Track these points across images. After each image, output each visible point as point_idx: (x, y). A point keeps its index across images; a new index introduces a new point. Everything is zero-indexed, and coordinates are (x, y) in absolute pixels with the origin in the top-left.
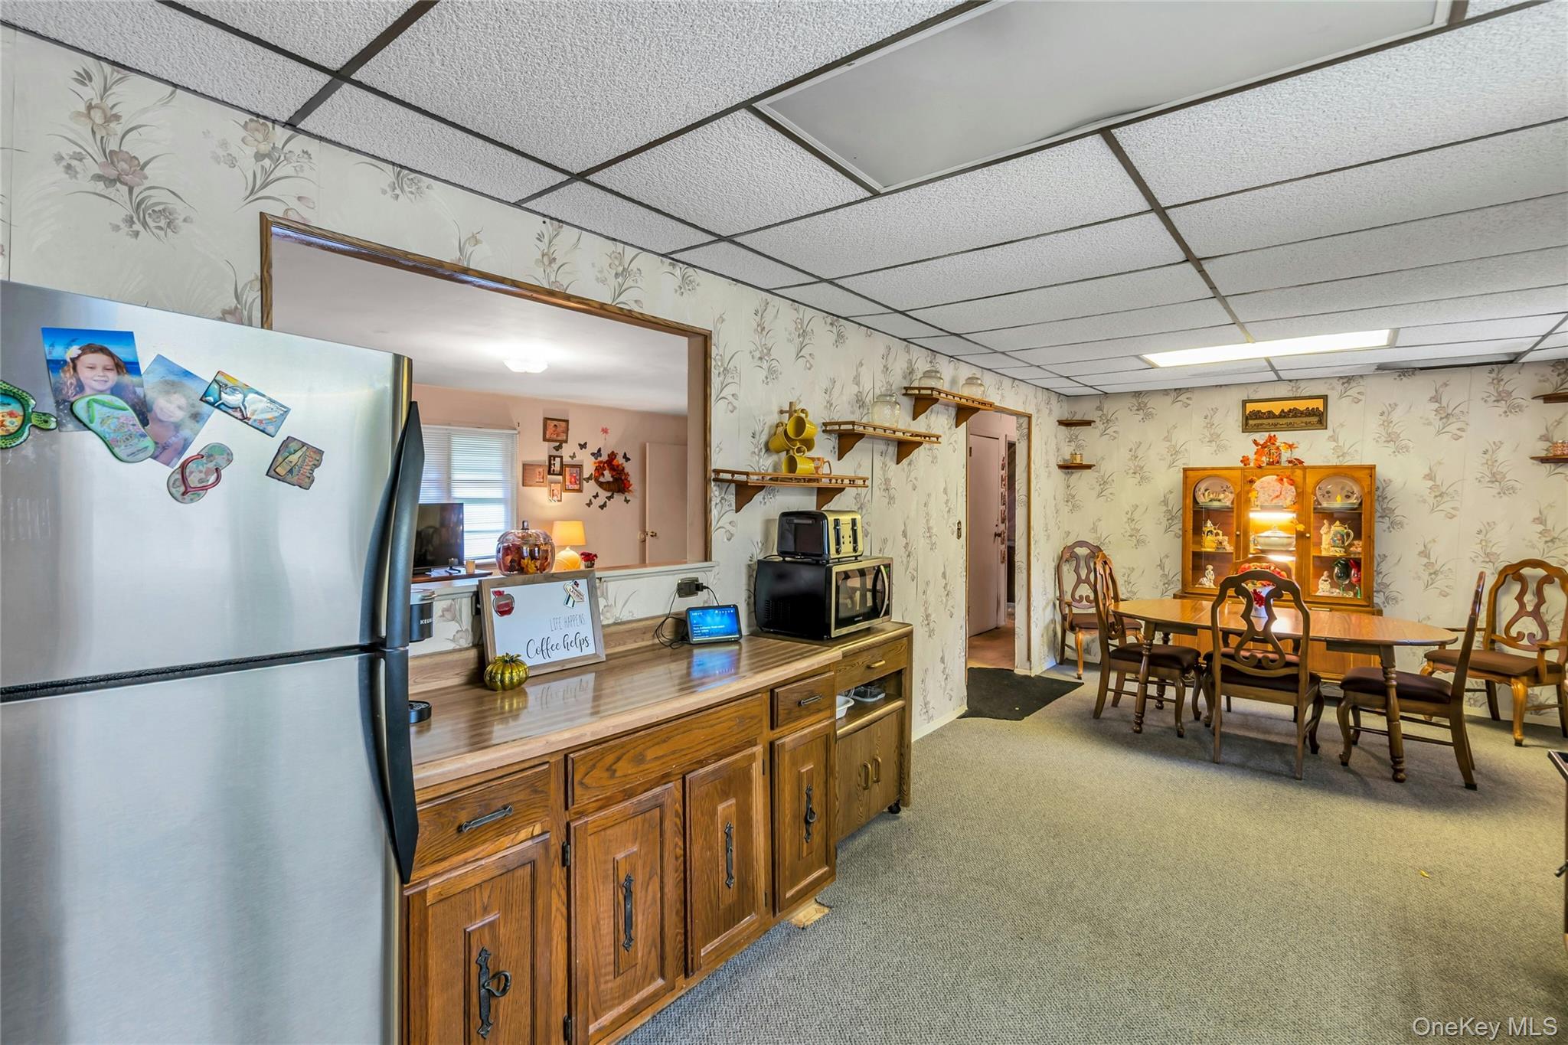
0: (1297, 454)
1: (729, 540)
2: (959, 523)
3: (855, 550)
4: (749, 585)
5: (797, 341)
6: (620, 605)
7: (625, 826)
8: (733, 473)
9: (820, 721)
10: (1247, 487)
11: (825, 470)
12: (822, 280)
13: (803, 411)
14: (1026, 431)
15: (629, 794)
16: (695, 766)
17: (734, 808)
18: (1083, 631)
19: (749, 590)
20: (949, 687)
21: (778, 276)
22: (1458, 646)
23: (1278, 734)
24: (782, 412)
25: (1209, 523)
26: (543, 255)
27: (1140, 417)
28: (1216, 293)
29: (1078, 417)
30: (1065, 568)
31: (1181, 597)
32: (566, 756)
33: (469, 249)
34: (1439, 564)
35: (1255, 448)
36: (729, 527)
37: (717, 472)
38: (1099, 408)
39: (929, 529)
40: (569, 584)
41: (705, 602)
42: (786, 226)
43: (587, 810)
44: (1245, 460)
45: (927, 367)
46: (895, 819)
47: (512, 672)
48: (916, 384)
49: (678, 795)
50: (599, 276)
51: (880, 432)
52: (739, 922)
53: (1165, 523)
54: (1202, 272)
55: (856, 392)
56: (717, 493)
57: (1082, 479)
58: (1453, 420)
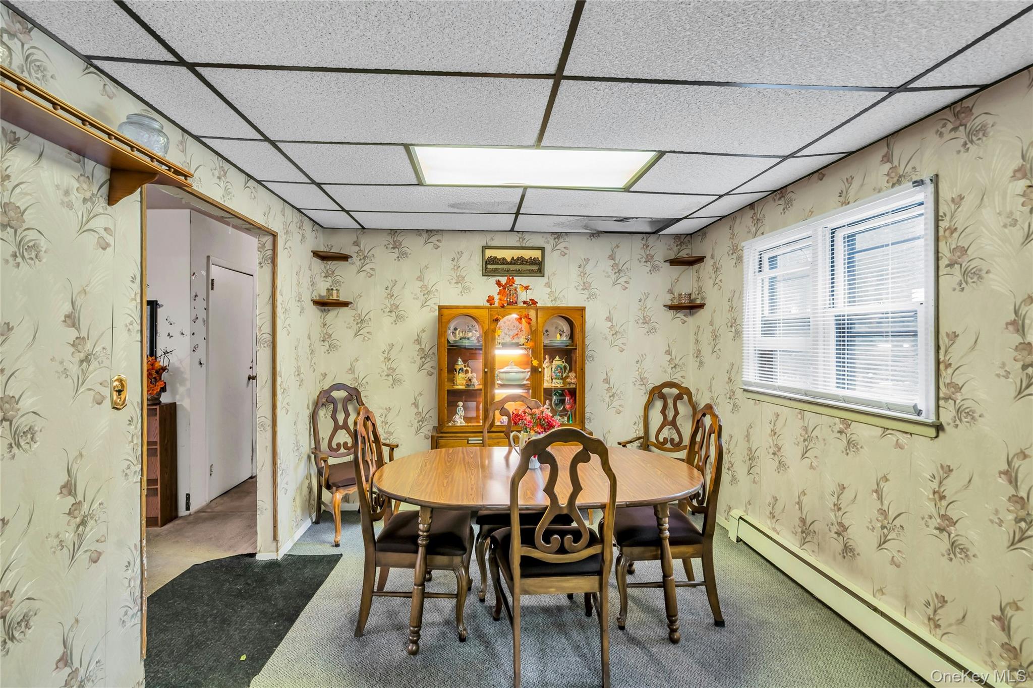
0: (531, 296)
10: (493, 325)
14: (270, 253)
18: (341, 488)
25: (460, 361)
27: (396, 256)
29: (334, 251)
30: (322, 413)
31: (437, 437)
34: (615, 388)
35: (497, 289)
38: (356, 244)
44: (490, 300)
53: (419, 361)
57: (339, 319)
58: (622, 274)
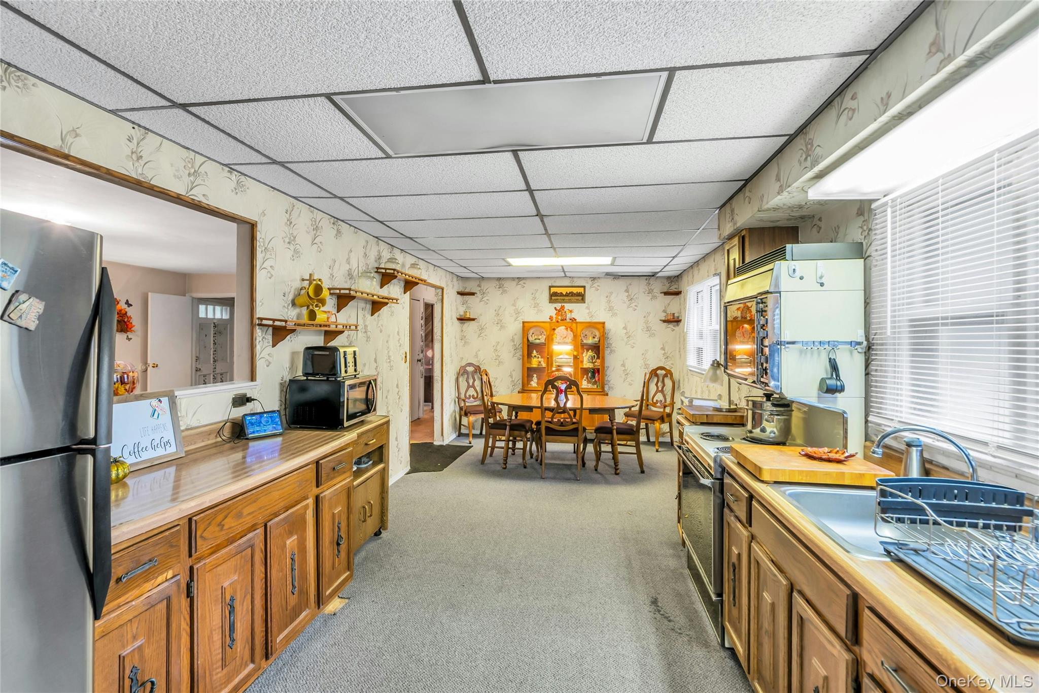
0: (574, 315)
1: (268, 366)
2: (406, 353)
3: (355, 370)
4: (281, 397)
5: (313, 233)
6: (190, 416)
7: (229, 563)
8: (274, 320)
9: (344, 479)
10: (552, 332)
11: (333, 319)
12: (335, 197)
13: (320, 280)
14: (441, 297)
15: (231, 541)
16: (270, 517)
17: (296, 542)
18: (472, 415)
19: (281, 401)
20: (400, 456)
21: (306, 189)
22: (637, 408)
23: (567, 460)
24: (303, 280)
25: (535, 352)
26: (132, 153)
27: (500, 292)
28: (547, 233)
29: (467, 291)
30: (461, 379)
31: (522, 392)
32: (190, 520)
33: (69, 139)
34: (629, 370)
35: (555, 312)
36: (267, 357)
37: (261, 319)
38: (479, 286)
39: (389, 357)
40: (154, 402)
41: (252, 410)
42: (325, 163)
43: (203, 556)
44: (551, 318)
45: (389, 256)
46: (378, 539)
47: (118, 470)
48: (382, 266)
49: (262, 537)
50: (176, 174)
51: (365, 295)
52: (299, 616)
53: (513, 352)
54: (542, 221)
55: (348, 269)
56: (260, 334)
57: (470, 326)
58: (633, 301)
